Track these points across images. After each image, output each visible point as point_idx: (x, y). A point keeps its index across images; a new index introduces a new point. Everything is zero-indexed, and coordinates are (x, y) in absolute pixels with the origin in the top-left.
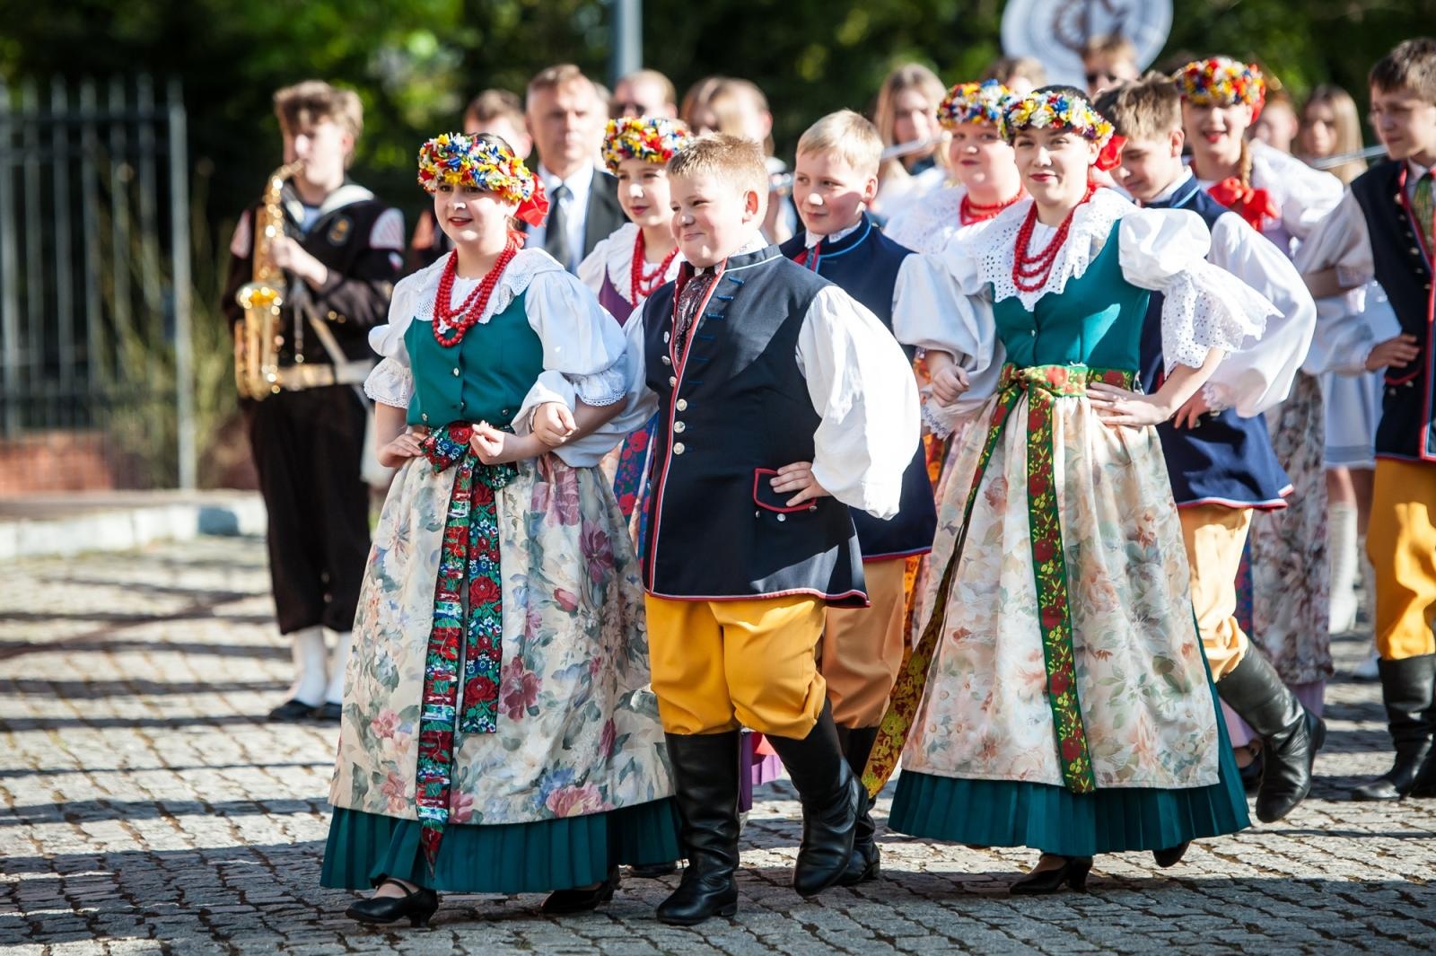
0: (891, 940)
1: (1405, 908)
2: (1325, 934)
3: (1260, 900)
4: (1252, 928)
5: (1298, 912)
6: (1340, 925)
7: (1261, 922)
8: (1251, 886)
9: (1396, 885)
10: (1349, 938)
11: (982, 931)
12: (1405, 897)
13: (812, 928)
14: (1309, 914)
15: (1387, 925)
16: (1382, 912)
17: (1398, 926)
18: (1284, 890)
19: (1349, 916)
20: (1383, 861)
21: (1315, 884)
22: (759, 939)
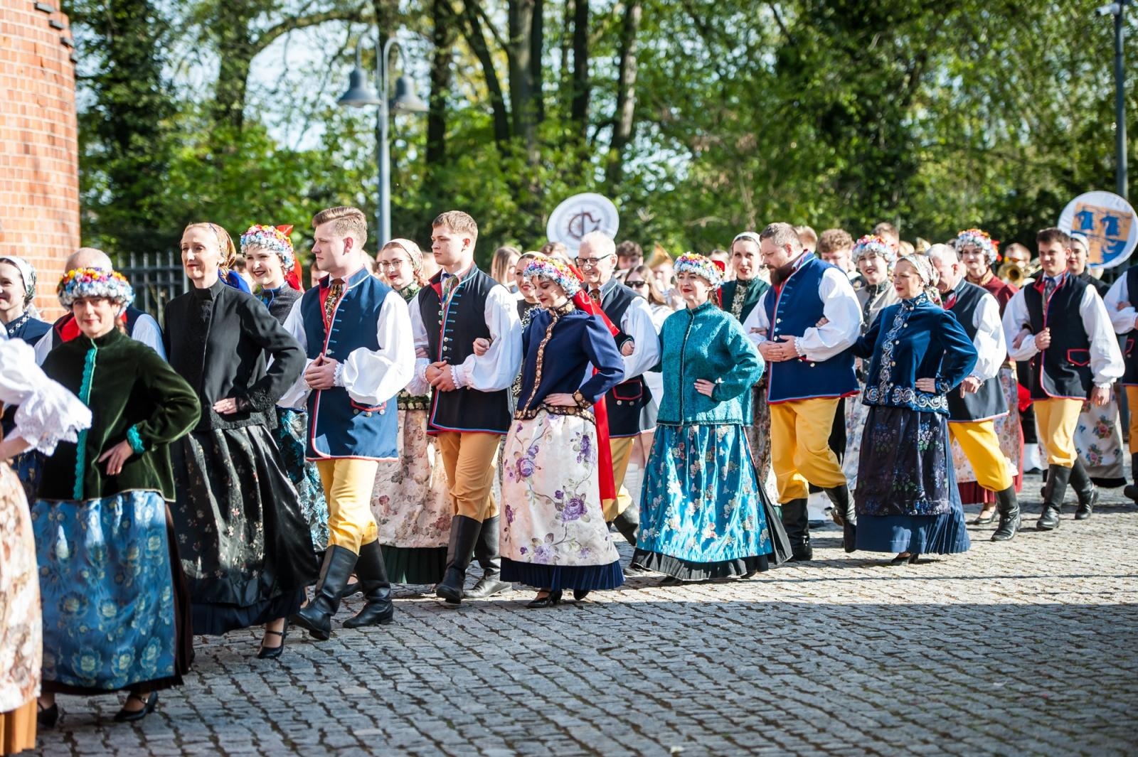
0: (497, 632)
1: (720, 613)
2: (686, 625)
3: (658, 611)
4: (654, 623)
5: (674, 616)
6: (692, 621)
7: (659, 620)
8: (655, 605)
9: (716, 604)
10: (696, 627)
11: (537, 627)
12: (720, 608)
13: (462, 627)
14: (679, 617)
15: (710, 620)
16: (710, 615)
17: (716, 621)
18: (669, 606)
19: (696, 617)
20: (711, 593)
21: (682, 604)
22: (439, 632)
